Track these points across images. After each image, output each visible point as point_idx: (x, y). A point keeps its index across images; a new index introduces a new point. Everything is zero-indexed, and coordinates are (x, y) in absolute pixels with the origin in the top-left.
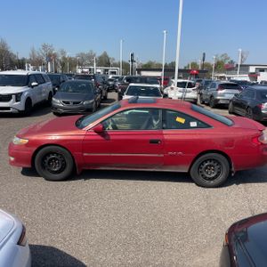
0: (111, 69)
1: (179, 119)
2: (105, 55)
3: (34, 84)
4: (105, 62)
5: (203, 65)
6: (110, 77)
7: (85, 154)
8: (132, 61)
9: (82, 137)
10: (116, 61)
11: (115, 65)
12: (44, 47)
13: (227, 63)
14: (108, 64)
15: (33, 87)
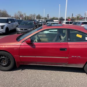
0: (41, 20)
1: (78, 35)
2: (39, 15)
3: (9, 22)
4: (39, 17)
5: (72, 18)
6: (41, 22)
7: (20, 56)
8: (48, 17)
9: (19, 46)
10: (43, 17)
11: (42, 18)
12: (19, 12)
13: (80, 17)
14: (40, 18)
15: (9, 23)
